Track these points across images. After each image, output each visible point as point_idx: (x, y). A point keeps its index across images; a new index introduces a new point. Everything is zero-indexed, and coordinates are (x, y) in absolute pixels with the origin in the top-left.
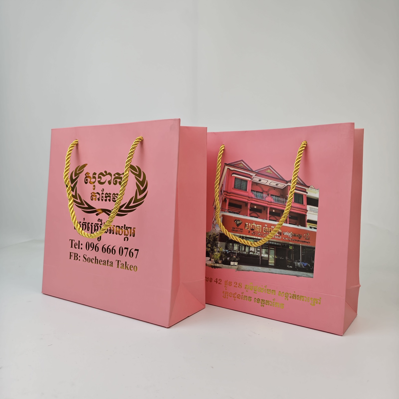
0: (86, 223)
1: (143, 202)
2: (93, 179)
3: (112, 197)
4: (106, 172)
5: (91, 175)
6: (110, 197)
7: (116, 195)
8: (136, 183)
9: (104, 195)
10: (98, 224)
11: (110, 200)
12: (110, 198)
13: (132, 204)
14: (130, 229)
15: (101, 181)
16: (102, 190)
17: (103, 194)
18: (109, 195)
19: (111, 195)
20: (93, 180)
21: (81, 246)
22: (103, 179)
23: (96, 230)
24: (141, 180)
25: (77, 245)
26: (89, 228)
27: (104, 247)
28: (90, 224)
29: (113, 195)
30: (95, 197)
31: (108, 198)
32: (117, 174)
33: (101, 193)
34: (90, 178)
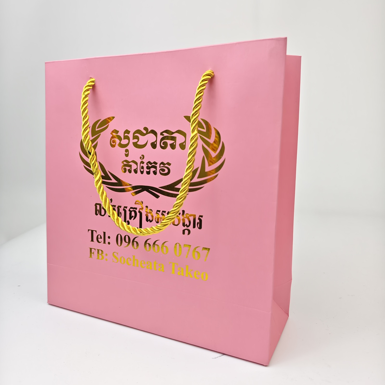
0: (115, 206)
1: (216, 176)
2: (124, 139)
3: (158, 169)
4: (146, 129)
5: (121, 134)
6: (155, 167)
7: (166, 165)
8: (203, 146)
9: (145, 166)
10: (136, 209)
11: (155, 173)
12: (156, 170)
14: (192, 217)
15: (138, 143)
16: (141, 157)
17: (142, 162)
18: (153, 164)
19: (158, 166)
20: (125, 142)
21: (107, 240)
22: (142, 140)
23: (133, 218)
24: (211, 141)
25: (101, 238)
26: (121, 213)
27: (147, 242)
28: (122, 208)
29: (160, 165)
30: (129, 168)
31: (152, 170)
32: (166, 131)
33: (139, 161)
34: (120, 139)
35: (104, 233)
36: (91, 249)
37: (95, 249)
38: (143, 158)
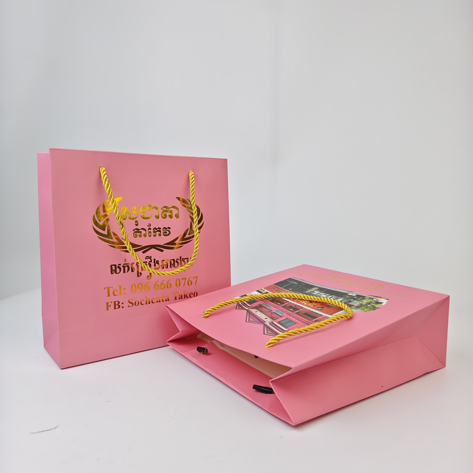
0: (129, 264)
1: (199, 232)
3: (162, 232)
4: (150, 206)
6: (160, 231)
7: (168, 229)
8: (190, 215)
9: (152, 231)
10: (146, 262)
12: (161, 233)
13: (187, 236)
14: (186, 260)
16: (148, 226)
17: (150, 229)
18: (158, 229)
19: (161, 230)
20: (134, 215)
21: (123, 292)
25: (117, 291)
26: (134, 268)
27: (156, 284)
28: (135, 264)
29: (163, 229)
30: (140, 234)
31: (158, 233)
32: (165, 207)
33: (147, 228)
35: (120, 287)
36: (107, 303)
37: (112, 302)
38: (150, 226)
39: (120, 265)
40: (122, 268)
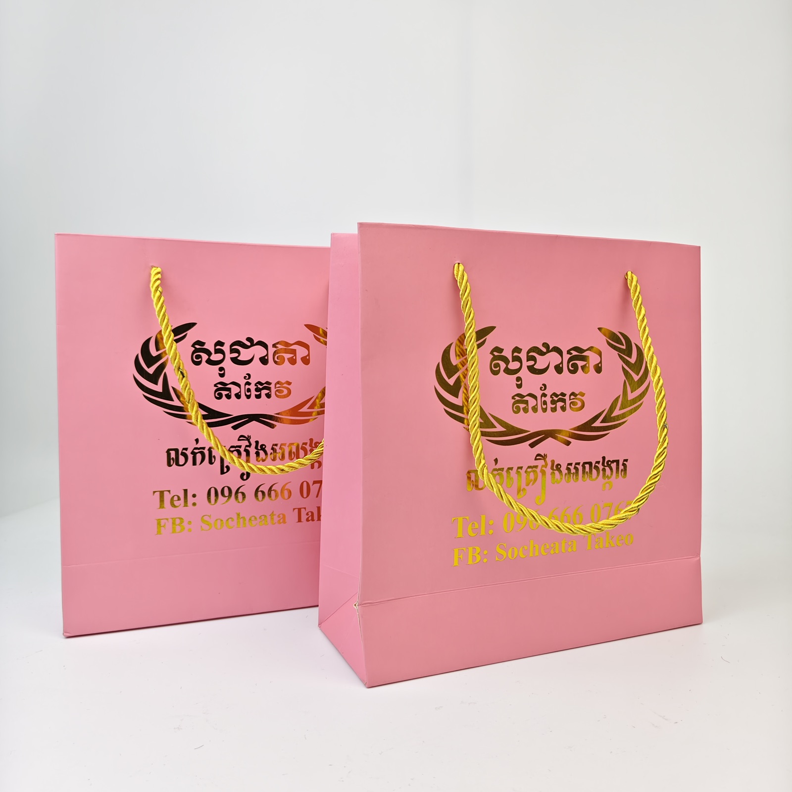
0: (204, 448)
3: (273, 390)
4: (250, 339)
5: (210, 346)
6: (269, 389)
7: (285, 385)
9: (252, 387)
10: (240, 447)
11: (268, 396)
12: (270, 392)
16: (245, 377)
17: (248, 383)
18: (265, 385)
19: (272, 386)
20: (216, 357)
22: (245, 355)
25: (179, 499)
26: (214, 457)
27: (260, 490)
29: (276, 385)
30: (227, 392)
31: (264, 392)
32: (281, 343)
33: (242, 382)
34: (208, 353)
35: (186, 491)
36: (159, 521)
37: (167, 519)
38: (249, 378)
39: (186, 450)
40: (190, 457)
